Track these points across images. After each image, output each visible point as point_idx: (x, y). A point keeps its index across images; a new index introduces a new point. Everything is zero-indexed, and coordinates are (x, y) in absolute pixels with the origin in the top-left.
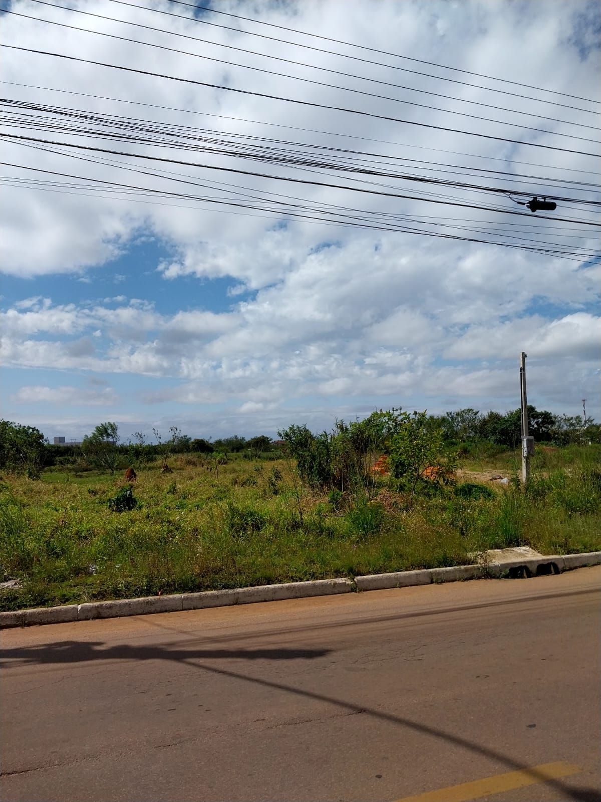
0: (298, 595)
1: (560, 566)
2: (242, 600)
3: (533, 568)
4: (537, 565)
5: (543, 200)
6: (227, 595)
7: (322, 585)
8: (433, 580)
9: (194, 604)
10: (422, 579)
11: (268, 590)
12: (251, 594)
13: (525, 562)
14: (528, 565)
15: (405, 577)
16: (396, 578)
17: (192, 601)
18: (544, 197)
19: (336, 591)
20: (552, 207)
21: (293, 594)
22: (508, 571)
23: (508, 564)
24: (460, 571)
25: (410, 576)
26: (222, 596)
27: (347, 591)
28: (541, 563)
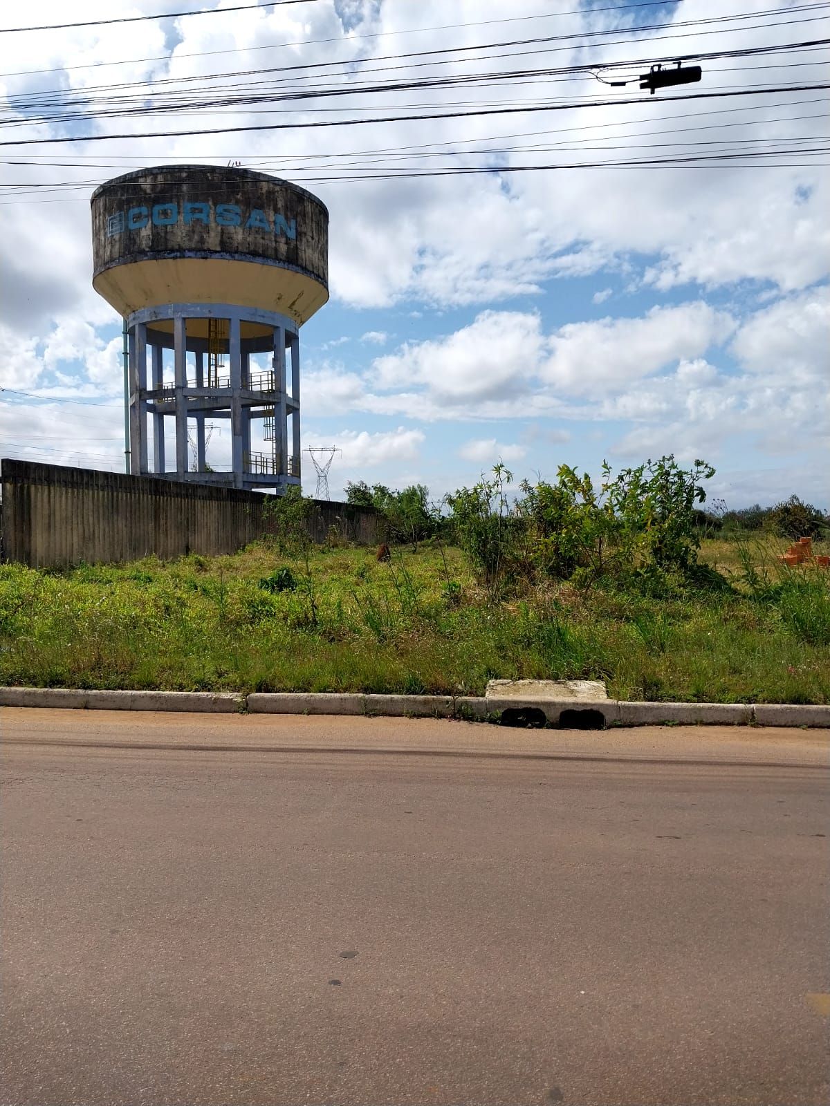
0: (164, 707)
1: (609, 718)
2: (92, 704)
3: (553, 715)
4: (561, 711)
5: (675, 67)
6: (75, 696)
7: (199, 699)
8: (371, 711)
9: (38, 700)
10: (348, 706)
11: (126, 697)
12: (103, 699)
13: (537, 703)
14: (542, 708)
15: (321, 700)
16: (307, 701)
17: (35, 697)
18: (678, 60)
19: (217, 708)
20: (694, 75)
21: (157, 706)
22: (499, 712)
23: (504, 702)
24: (415, 701)
25: (329, 701)
26: (69, 695)
27: (233, 710)
28: (570, 708)
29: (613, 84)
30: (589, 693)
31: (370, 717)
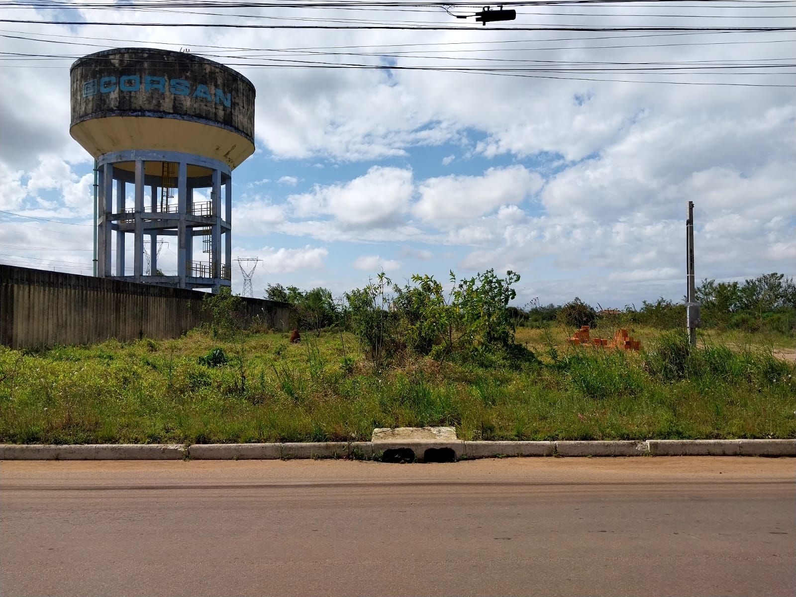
0: (123, 456)
1: (458, 453)
2: (62, 456)
3: (419, 453)
4: (425, 449)
5: (499, 9)
6: (48, 450)
7: (151, 449)
8: (286, 456)
9: (16, 455)
10: (268, 453)
11: (90, 450)
12: (72, 452)
13: (408, 444)
14: (413, 449)
15: (247, 449)
16: (236, 450)
17: (14, 452)
18: (501, 4)
19: (165, 456)
20: (511, 15)
21: (117, 455)
22: (382, 452)
23: (384, 445)
24: (319, 447)
25: (253, 449)
26: (43, 450)
27: (177, 458)
28: (431, 447)
29: (459, 17)
30: (445, 436)
31: (284, 460)
